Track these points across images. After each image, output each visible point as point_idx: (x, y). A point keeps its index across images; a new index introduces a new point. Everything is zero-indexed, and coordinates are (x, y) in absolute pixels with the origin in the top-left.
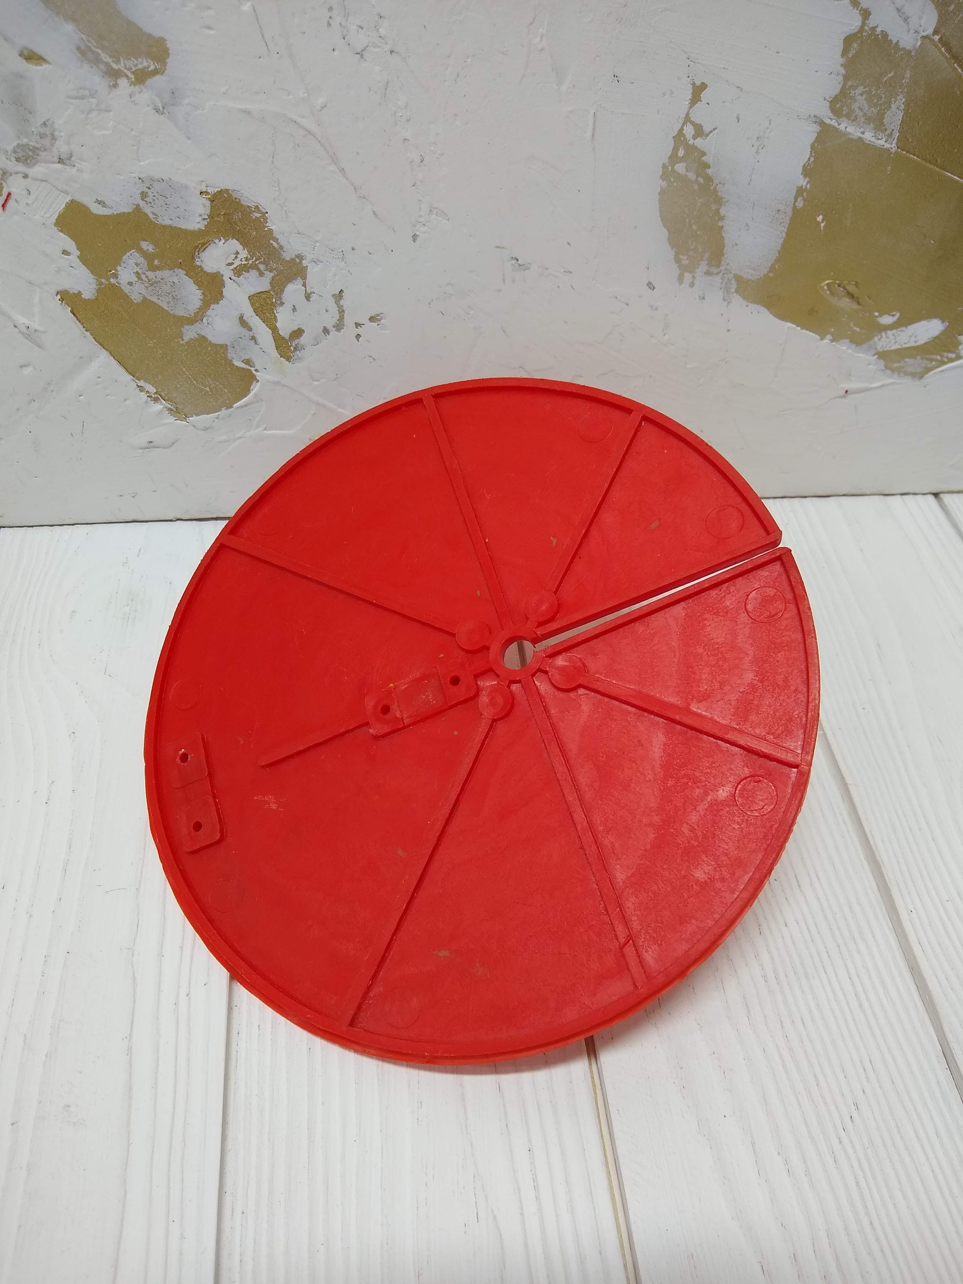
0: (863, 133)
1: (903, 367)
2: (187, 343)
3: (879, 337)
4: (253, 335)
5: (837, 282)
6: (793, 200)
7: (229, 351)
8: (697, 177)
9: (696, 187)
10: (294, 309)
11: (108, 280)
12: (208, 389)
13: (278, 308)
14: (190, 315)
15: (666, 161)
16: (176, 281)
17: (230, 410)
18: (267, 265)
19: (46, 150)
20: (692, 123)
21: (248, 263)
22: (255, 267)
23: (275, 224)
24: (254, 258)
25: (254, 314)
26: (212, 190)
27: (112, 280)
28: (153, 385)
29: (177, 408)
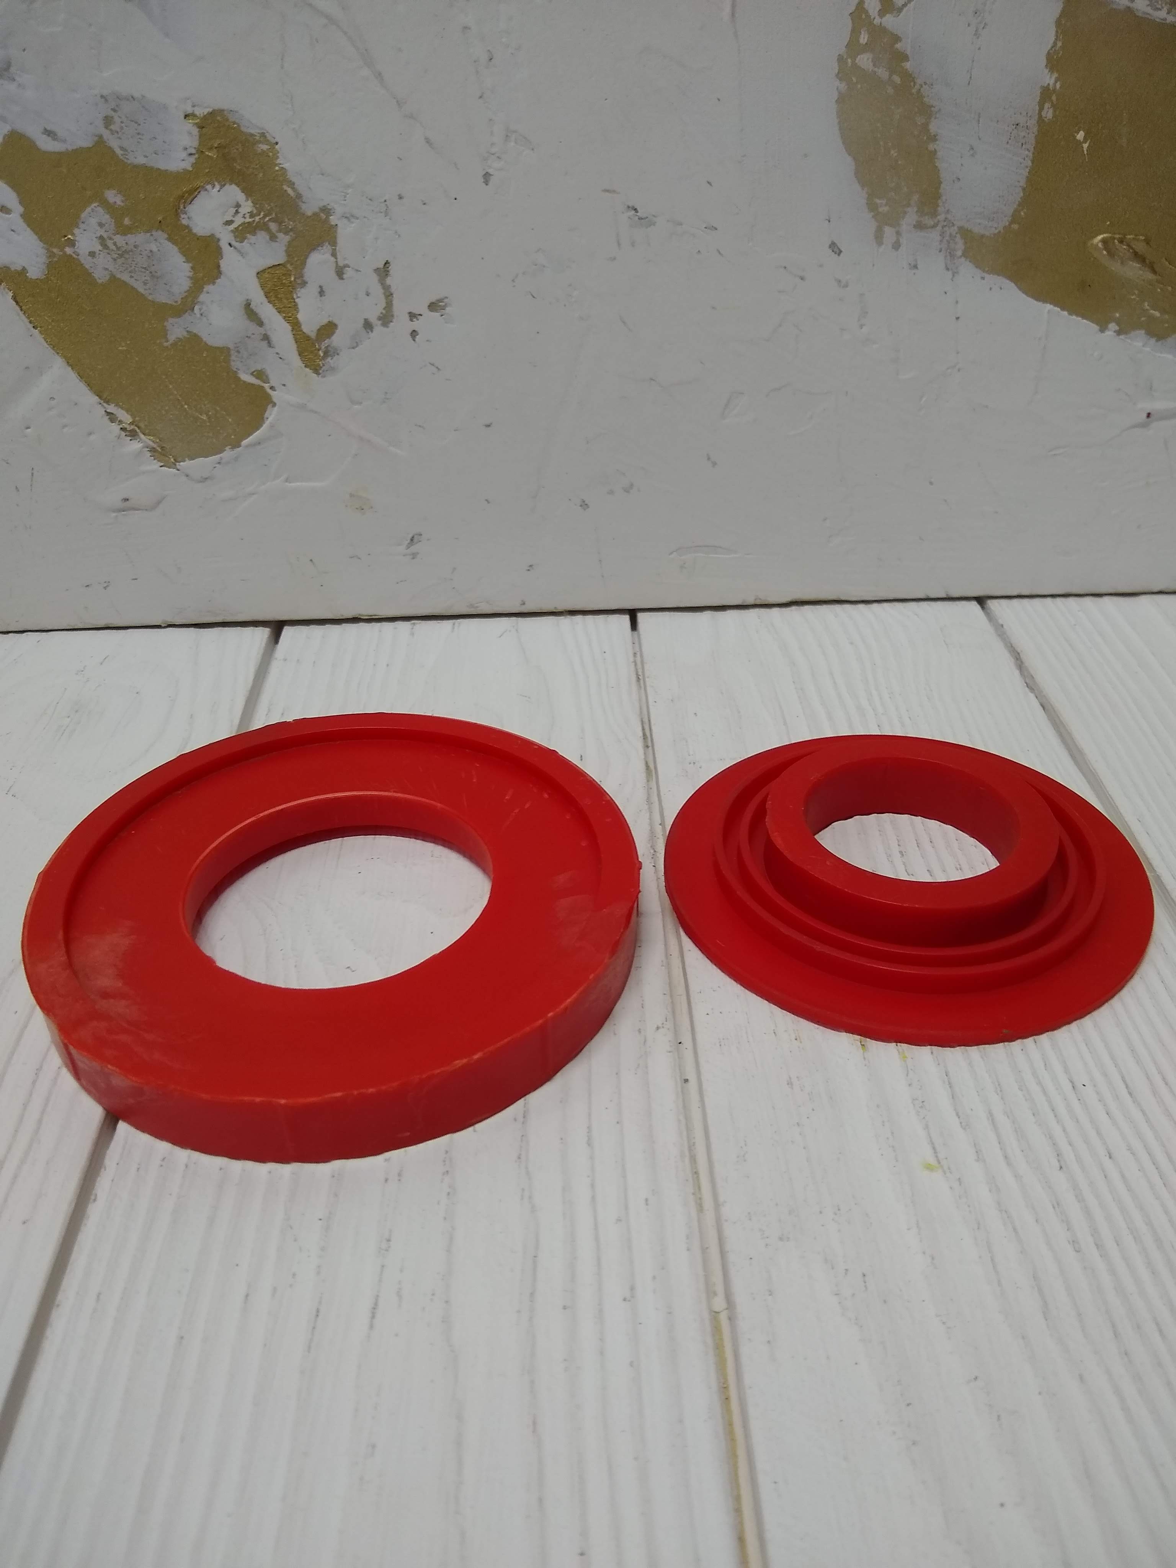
0: (1132, 1)
2: (174, 344)
4: (264, 332)
5: (1117, 236)
6: (1037, 108)
7: (233, 358)
8: (890, 76)
9: (890, 90)
10: (322, 293)
11: (62, 250)
12: (204, 417)
13: (299, 289)
14: (176, 302)
15: (843, 51)
16: (155, 249)
17: (235, 451)
18: (280, 224)
21: (254, 221)
22: (264, 227)
23: (290, 161)
24: (262, 213)
25: (265, 300)
26: (200, 112)
27: (68, 250)
28: (127, 411)
29: (162, 448)
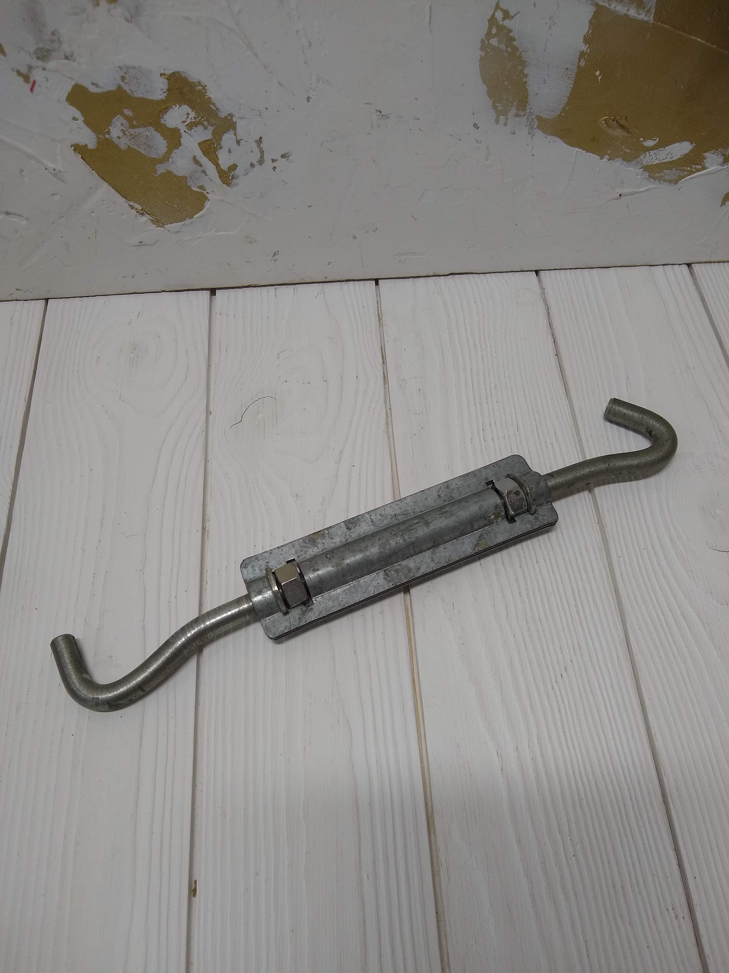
0: (628, 10)
1: (662, 176)
2: (160, 176)
3: (644, 155)
4: (203, 169)
5: (612, 117)
6: (578, 61)
7: (188, 180)
8: (507, 48)
9: (506, 55)
10: (230, 151)
11: (104, 135)
12: (176, 206)
13: (219, 150)
14: (160, 157)
15: (483, 37)
16: (149, 135)
17: (191, 220)
18: (209, 122)
19: (55, 51)
20: (501, 9)
21: (196, 121)
22: (200, 123)
23: (213, 94)
24: (200, 117)
25: (203, 155)
26: (168, 72)
27: (107, 136)
28: (139, 204)
29: (156, 219)
